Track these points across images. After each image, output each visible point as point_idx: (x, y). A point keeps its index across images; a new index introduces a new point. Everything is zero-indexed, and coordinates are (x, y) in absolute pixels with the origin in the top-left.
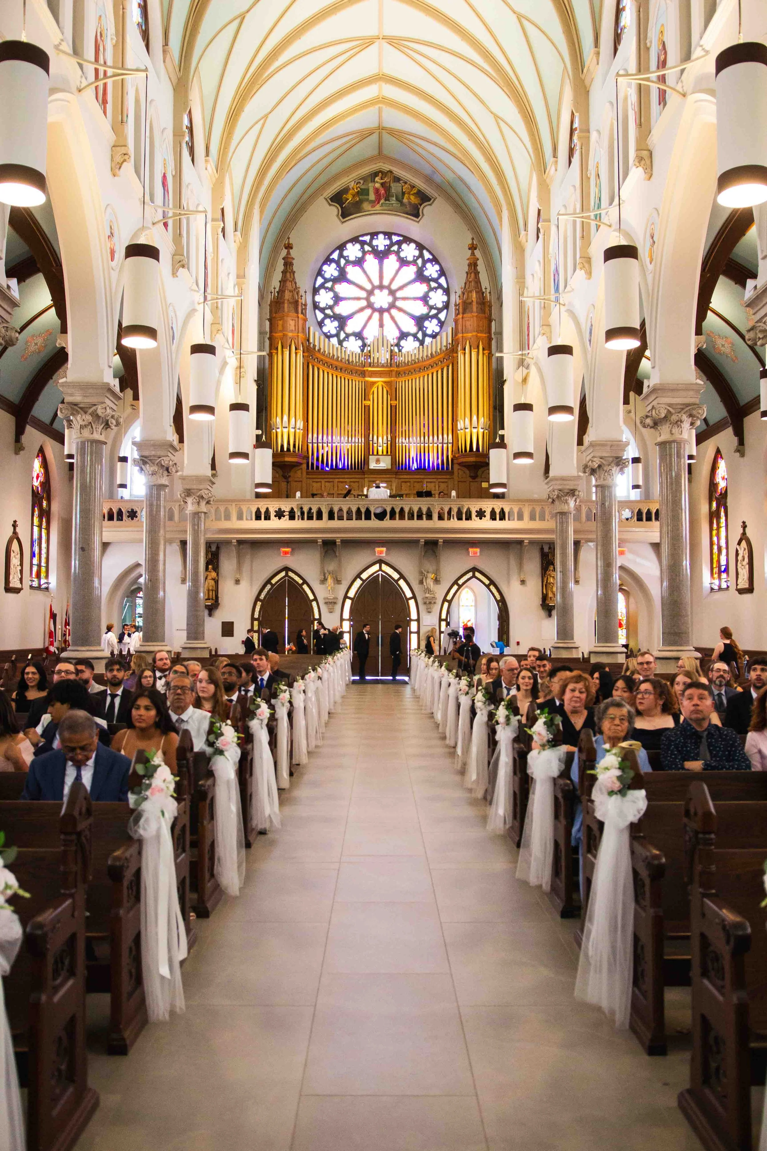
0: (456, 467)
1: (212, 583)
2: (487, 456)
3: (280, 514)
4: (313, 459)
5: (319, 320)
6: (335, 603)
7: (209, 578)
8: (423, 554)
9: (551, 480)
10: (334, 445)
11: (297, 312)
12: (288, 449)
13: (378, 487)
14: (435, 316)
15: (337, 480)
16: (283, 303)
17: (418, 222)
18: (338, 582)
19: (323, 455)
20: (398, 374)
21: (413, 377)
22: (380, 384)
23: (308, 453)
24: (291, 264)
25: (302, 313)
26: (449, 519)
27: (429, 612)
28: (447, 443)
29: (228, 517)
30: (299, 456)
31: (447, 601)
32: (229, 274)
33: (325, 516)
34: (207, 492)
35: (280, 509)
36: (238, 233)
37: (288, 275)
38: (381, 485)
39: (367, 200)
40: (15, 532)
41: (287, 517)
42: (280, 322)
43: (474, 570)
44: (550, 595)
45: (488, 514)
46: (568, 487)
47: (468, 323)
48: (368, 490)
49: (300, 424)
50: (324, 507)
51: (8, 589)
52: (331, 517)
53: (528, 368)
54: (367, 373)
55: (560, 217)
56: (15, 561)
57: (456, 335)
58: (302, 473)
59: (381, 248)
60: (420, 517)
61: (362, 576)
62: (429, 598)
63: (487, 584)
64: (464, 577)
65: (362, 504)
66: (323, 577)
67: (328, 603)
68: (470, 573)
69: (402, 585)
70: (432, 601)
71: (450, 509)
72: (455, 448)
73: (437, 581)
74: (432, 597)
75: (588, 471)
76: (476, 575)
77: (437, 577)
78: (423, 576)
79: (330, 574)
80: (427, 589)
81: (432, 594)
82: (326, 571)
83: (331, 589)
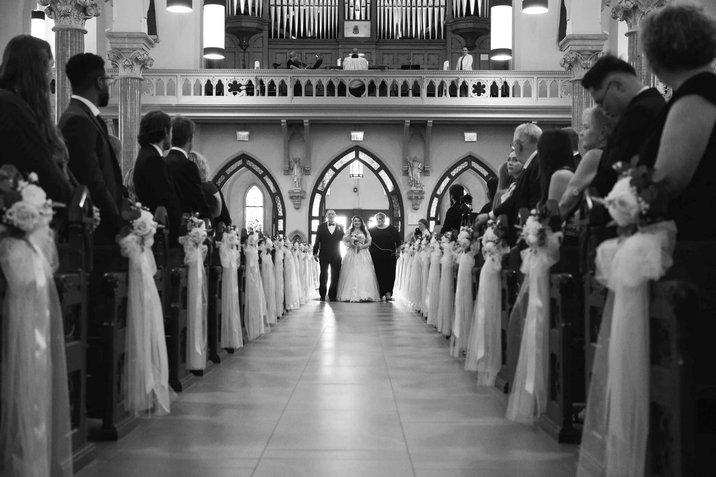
0: (450, 35)
2: (487, 21)
3: (235, 88)
4: (276, 25)
6: (302, 198)
8: (408, 138)
9: (568, 40)
10: (302, 8)
12: (246, 13)
13: (355, 56)
15: (305, 51)
18: (306, 172)
19: (288, 20)
23: (270, 18)
26: (440, 94)
27: (416, 209)
28: (439, 6)
29: (172, 92)
30: (261, 21)
33: (290, 91)
35: (235, 82)
38: (359, 55)
41: (244, 92)
43: (470, 158)
45: (488, 90)
46: (590, 48)
48: (342, 61)
50: (289, 79)
52: (297, 92)
58: (263, 42)
60: (405, 94)
61: (334, 166)
62: (414, 192)
63: (486, 176)
64: (458, 167)
65: (335, 77)
66: (288, 166)
67: (294, 197)
68: (465, 163)
69: (383, 178)
70: (418, 196)
71: (442, 83)
72: (448, 12)
73: (425, 172)
74: (419, 192)
75: (620, 14)
76: (472, 165)
77: (425, 167)
78: (407, 167)
79: (296, 162)
80: (412, 181)
81: (417, 187)
82: (291, 159)
83: (298, 181)
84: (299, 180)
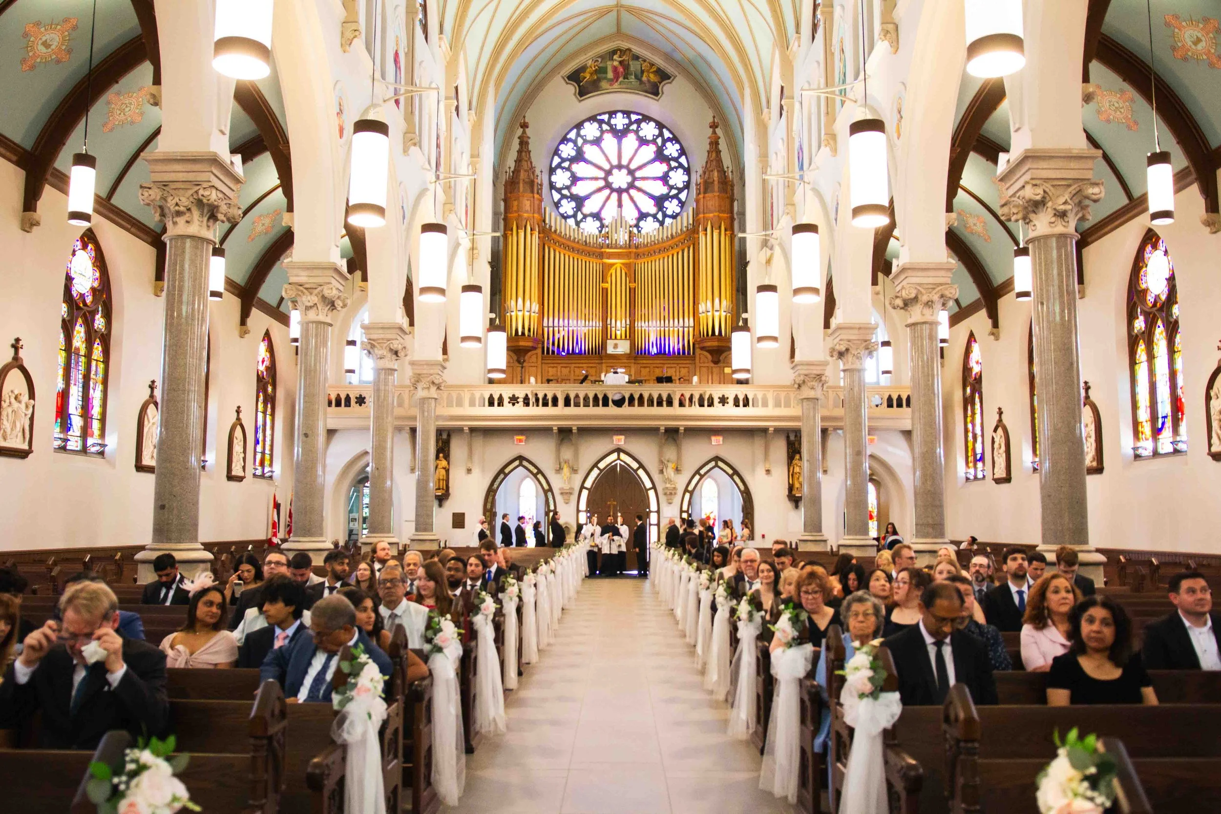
0: (698, 351)
1: (443, 472)
2: (729, 340)
3: (514, 400)
4: (548, 343)
5: (556, 200)
6: (571, 494)
7: (439, 466)
8: (663, 442)
9: (797, 365)
10: (570, 329)
11: (533, 192)
12: (523, 334)
13: (616, 373)
14: (676, 197)
15: (573, 365)
16: (518, 183)
17: (658, 100)
18: (575, 471)
19: (559, 339)
20: (637, 256)
21: (653, 258)
22: (618, 266)
23: (544, 338)
24: (527, 143)
25: (538, 193)
26: (690, 405)
27: (670, 503)
28: (688, 327)
29: (460, 404)
30: (536, 340)
31: (689, 492)
32: (462, 153)
33: (561, 402)
34: (438, 377)
35: (514, 395)
36: (473, 112)
37: (524, 154)
38: (619, 370)
39: (605, 78)
40: (238, 419)
41: (521, 404)
42: (515, 203)
43: (717, 459)
44: (797, 485)
45: (731, 401)
46: (815, 372)
47: (710, 203)
48: (605, 376)
49: (536, 307)
50: (560, 393)
51: (230, 477)
52: (567, 403)
53: (771, 248)
54: (605, 255)
55: (804, 93)
56: (238, 448)
57: (698, 214)
58: (537, 358)
59: (620, 127)
60: (660, 404)
61: (599, 465)
62: (670, 488)
63: (730, 474)
64: (706, 467)
65: (599, 391)
66: (559, 466)
67: (564, 494)
68: (713, 463)
69: (641, 475)
70: (672, 491)
71: (692, 396)
72: (697, 332)
73: (677, 470)
74: (673, 487)
75: (836, 354)
76: (719, 465)
77: (678, 466)
78: (663, 465)
79: (566, 463)
80: (667, 479)
81: (672, 484)
82: (562, 460)
84: (568, 478)
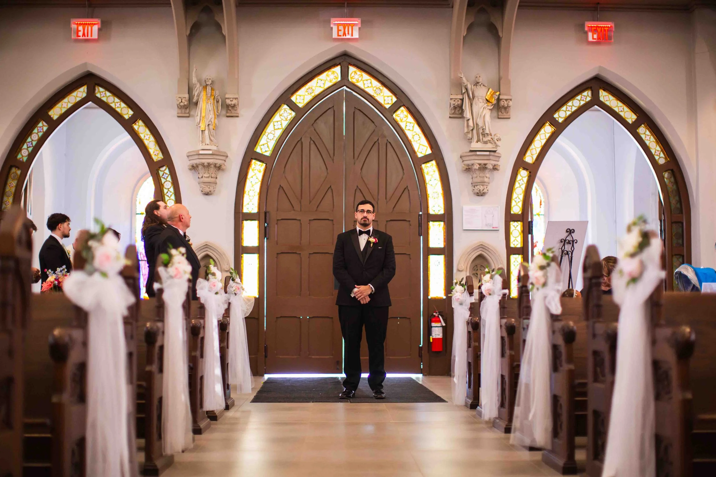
6: (219, 168)
8: (464, 33)
18: (228, 108)
27: (480, 194)
31: (526, 167)
43: (596, 83)
61: (293, 98)
62: (478, 153)
63: (630, 122)
64: (570, 103)
66: (187, 96)
67: (200, 167)
68: (585, 93)
69: (403, 125)
70: (485, 164)
73: (499, 109)
74: (488, 153)
76: (602, 99)
77: (501, 97)
78: (461, 97)
79: (205, 87)
80: (472, 130)
81: (486, 143)
82: (194, 80)
83: (209, 129)
84: (211, 127)
